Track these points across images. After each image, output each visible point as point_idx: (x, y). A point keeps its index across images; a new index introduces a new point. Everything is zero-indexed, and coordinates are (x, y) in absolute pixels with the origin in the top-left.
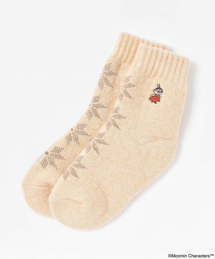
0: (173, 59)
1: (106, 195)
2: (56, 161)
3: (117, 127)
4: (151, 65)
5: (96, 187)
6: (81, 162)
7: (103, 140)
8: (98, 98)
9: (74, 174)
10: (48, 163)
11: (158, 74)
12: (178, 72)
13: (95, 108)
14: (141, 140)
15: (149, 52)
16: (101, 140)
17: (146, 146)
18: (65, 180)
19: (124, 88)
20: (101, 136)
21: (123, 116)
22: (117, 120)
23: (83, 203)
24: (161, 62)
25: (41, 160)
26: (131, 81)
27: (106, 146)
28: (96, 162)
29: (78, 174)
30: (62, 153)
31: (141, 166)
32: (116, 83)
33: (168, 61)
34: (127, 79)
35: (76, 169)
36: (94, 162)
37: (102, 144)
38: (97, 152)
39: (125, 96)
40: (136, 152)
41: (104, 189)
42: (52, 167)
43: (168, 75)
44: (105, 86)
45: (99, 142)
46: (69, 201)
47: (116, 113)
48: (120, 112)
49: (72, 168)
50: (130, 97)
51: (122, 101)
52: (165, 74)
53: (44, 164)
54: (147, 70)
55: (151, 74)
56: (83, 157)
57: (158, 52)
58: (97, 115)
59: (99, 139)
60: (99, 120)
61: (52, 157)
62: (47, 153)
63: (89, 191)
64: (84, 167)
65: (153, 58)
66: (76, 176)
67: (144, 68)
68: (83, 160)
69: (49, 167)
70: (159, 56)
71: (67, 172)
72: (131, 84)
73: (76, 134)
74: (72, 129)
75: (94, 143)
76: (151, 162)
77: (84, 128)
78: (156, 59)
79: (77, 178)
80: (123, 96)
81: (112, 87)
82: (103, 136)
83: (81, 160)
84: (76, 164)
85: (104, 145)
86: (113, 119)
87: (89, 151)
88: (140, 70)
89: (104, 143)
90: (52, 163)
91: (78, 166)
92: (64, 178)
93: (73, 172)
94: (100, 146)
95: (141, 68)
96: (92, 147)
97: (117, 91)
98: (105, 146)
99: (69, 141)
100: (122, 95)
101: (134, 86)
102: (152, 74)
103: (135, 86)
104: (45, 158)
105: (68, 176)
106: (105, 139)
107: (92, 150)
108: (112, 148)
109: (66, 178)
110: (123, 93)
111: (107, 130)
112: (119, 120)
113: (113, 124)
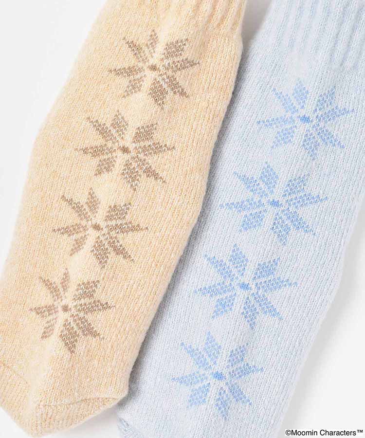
3: (156, 176)
6: (97, 296)
7: (130, 223)
9: (90, 331)
16: (126, 224)
18: (73, 352)
21: (166, 145)
22: (152, 160)
26: (188, 53)
27: (142, 233)
28: (132, 282)
29: (97, 327)
35: (89, 317)
36: (126, 284)
37: (130, 234)
38: (125, 257)
39: (171, 93)
45: (122, 229)
48: (158, 136)
49: (80, 319)
50: (183, 93)
51: (162, 109)
56: (98, 281)
59: (119, 222)
64: (106, 306)
66: (95, 334)
68: (98, 291)
72: (186, 60)
75: (111, 238)
79: (97, 337)
80: (167, 93)
82: (129, 212)
83: (94, 291)
84: (85, 305)
85: (135, 233)
86: (142, 157)
87: (106, 262)
89: (136, 228)
91: (92, 308)
92: (69, 349)
93: (85, 326)
94: (127, 240)
96: (110, 249)
98: (138, 235)
101: (193, 64)
103: (196, 64)
105: (76, 341)
106: (134, 216)
107: (112, 254)
108: (158, 234)
109: (75, 346)
110: (165, 86)
111: (132, 191)
112: (156, 157)
113: (144, 172)
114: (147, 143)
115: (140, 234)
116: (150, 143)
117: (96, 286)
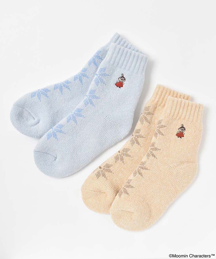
0: (192, 106)
1: (150, 205)
2: (107, 174)
3: (155, 157)
4: (177, 111)
5: (142, 200)
6: (130, 184)
7: (145, 167)
8: (139, 130)
9: (126, 192)
10: (101, 175)
11: (182, 117)
12: (196, 115)
13: (136, 137)
14: (172, 165)
15: (175, 102)
17: (176, 169)
18: (120, 197)
19: (158, 129)
20: (143, 163)
21: (158, 149)
22: (154, 152)
23: (134, 213)
24: (184, 109)
25: (96, 172)
26: (163, 123)
28: (141, 182)
29: (129, 192)
30: (111, 168)
31: (173, 183)
32: (153, 120)
33: (189, 108)
34: (160, 122)
35: (127, 189)
36: (139, 183)
37: (144, 170)
38: (141, 176)
39: (159, 134)
40: (169, 173)
41: (147, 201)
42: (104, 178)
43: (189, 118)
44: (145, 122)
45: (142, 168)
46: (123, 212)
47: (153, 146)
48: (156, 146)
49: (124, 188)
50: (162, 134)
51: (156, 138)
52: (187, 117)
53: (98, 175)
54: (174, 115)
55: (176, 117)
56: (132, 180)
57: (181, 102)
58: (138, 143)
59: (142, 166)
60: (139, 146)
61: (104, 171)
62: (100, 168)
63: (137, 204)
64: (133, 187)
65: (178, 107)
66: (128, 194)
67: (172, 114)
69: (101, 178)
70: (183, 105)
71: (121, 192)
72: (163, 125)
73: (122, 155)
74: (119, 152)
75: (139, 169)
76: (180, 180)
77: (128, 151)
78: (180, 107)
80: (158, 134)
81: (150, 123)
82: (145, 164)
83: (130, 182)
84: (127, 185)
85: (146, 170)
86: (151, 151)
87: (135, 175)
88: (169, 115)
89: (146, 169)
90: (104, 175)
91: (128, 187)
92: (119, 196)
94: (143, 171)
95: (170, 114)
96: (138, 172)
97: (153, 126)
98: (146, 171)
99: (116, 160)
100: (156, 134)
101: (165, 126)
102: (178, 118)
104: (99, 171)
105: (122, 194)
106: (147, 165)
107: (138, 174)
108: (152, 172)
109: (121, 195)
110: (157, 132)
111: (147, 159)
112: (155, 151)
113: (152, 155)
114: (153, 147)
115: (147, 171)
116: (154, 147)
117: (131, 181)
